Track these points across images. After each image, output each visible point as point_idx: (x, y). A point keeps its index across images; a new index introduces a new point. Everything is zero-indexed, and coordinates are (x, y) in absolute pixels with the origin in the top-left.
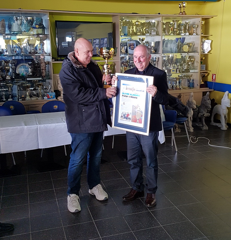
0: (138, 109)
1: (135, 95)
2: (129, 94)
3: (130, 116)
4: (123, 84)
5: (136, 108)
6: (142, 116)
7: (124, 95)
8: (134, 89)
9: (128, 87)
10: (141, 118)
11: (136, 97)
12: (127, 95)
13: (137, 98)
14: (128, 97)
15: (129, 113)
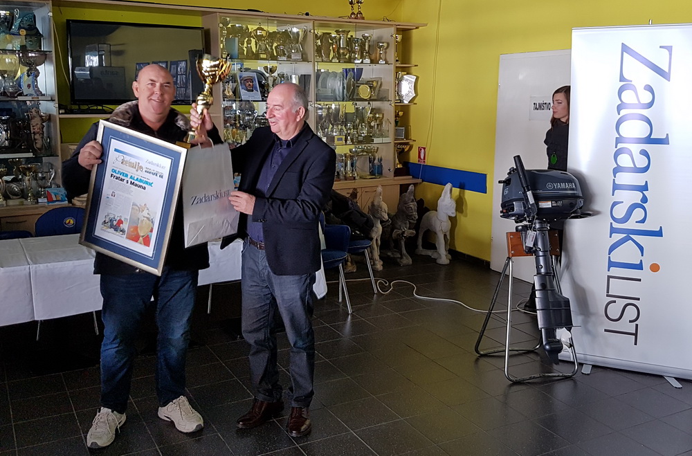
0: (145, 213)
1: (141, 181)
2: (127, 176)
3: (125, 226)
4: (116, 150)
5: (141, 210)
6: (151, 231)
7: (114, 174)
8: (141, 167)
9: (127, 158)
10: (149, 233)
11: (144, 185)
12: (121, 177)
13: (145, 188)
14: (125, 181)
15: (123, 220)
